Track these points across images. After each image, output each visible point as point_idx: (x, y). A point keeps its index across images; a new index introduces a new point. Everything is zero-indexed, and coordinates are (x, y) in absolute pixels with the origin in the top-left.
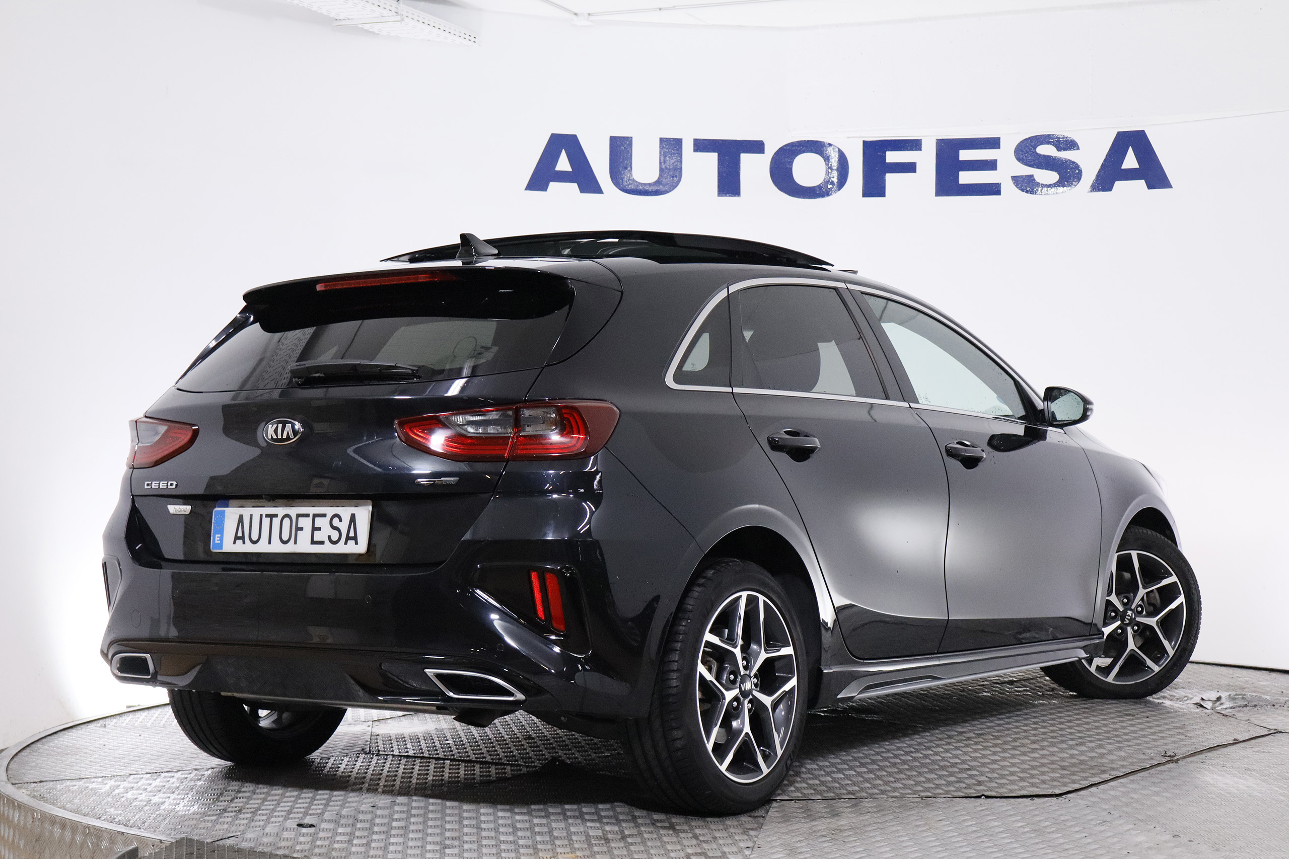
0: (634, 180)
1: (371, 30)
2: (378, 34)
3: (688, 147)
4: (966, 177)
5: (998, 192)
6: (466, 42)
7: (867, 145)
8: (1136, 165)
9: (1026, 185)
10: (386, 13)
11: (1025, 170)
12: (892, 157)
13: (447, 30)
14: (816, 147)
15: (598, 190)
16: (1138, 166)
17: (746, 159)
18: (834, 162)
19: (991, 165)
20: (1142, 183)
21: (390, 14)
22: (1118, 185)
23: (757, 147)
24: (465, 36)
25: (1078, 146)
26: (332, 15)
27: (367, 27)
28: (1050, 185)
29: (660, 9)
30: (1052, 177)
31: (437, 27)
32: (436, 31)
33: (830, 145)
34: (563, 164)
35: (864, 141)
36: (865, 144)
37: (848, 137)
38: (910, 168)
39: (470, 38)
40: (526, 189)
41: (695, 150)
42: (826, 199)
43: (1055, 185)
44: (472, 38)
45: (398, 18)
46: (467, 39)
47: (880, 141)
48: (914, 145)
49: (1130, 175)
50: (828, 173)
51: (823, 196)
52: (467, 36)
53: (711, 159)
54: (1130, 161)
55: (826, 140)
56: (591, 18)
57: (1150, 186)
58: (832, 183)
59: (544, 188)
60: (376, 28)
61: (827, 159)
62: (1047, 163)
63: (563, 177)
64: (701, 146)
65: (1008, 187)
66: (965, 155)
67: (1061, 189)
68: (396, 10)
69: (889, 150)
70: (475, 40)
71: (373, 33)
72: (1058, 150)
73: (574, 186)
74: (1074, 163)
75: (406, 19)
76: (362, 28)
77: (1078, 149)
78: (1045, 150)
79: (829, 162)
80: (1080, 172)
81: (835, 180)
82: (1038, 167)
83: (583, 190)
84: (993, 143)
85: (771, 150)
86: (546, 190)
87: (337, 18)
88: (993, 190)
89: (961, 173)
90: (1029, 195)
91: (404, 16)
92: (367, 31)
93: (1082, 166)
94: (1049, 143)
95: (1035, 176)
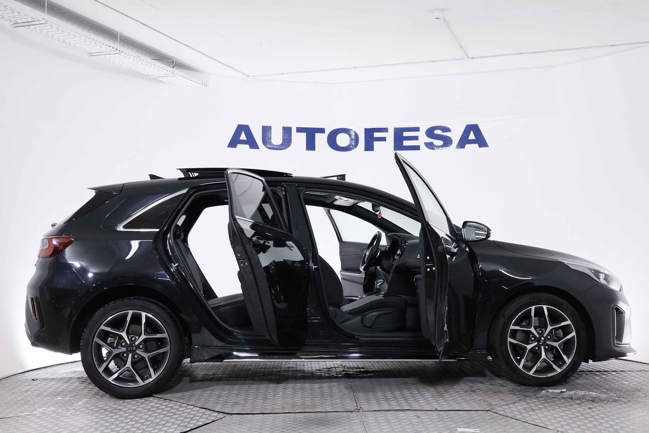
0: (272, 144)
1: (163, 81)
2: (166, 82)
3: (294, 131)
4: (406, 143)
5: (419, 149)
6: (203, 86)
7: (366, 130)
9: (430, 146)
10: (168, 72)
11: (430, 140)
12: (376, 135)
14: (346, 131)
15: (258, 148)
16: (475, 138)
17: (317, 135)
18: (353, 137)
19: (416, 138)
20: (477, 145)
21: (170, 73)
22: (467, 146)
23: (322, 131)
24: (202, 84)
26: (145, 73)
27: (161, 79)
28: (440, 146)
29: (282, 74)
30: (440, 143)
32: (189, 81)
33: (351, 130)
34: (243, 137)
35: (365, 128)
36: (365, 129)
37: (359, 127)
38: (384, 139)
39: (204, 85)
40: (228, 147)
41: (297, 132)
42: (350, 152)
43: (442, 146)
45: (173, 75)
46: (203, 85)
47: (371, 128)
48: (385, 130)
49: (472, 142)
50: (350, 141)
51: (349, 151)
53: (303, 135)
54: (472, 136)
55: (350, 128)
56: (254, 78)
57: (480, 146)
58: (352, 145)
59: (235, 147)
60: (165, 79)
61: (350, 135)
62: (439, 137)
63: (243, 142)
64: (299, 130)
65: (423, 147)
66: (406, 134)
67: (444, 148)
68: (172, 72)
69: (375, 132)
70: (206, 86)
71: (163, 82)
72: (443, 132)
73: (248, 146)
74: (449, 137)
75: (176, 75)
76: (159, 80)
77: (451, 131)
78: (437, 132)
79: (351, 137)
80: (452, 141)
81: (353, 144)
82: (435, 139)
83: (251, 147)
84: (417, 129)
85: (327, 132)
86: (236, 148)
87: (148, 75)
88: (417, 148)
89: (404, 141)
90: (431, 150)
91: (176, 74)
92: (161, 81)
93: (452, 138)
94: (439, 129)
95: (433, 143)
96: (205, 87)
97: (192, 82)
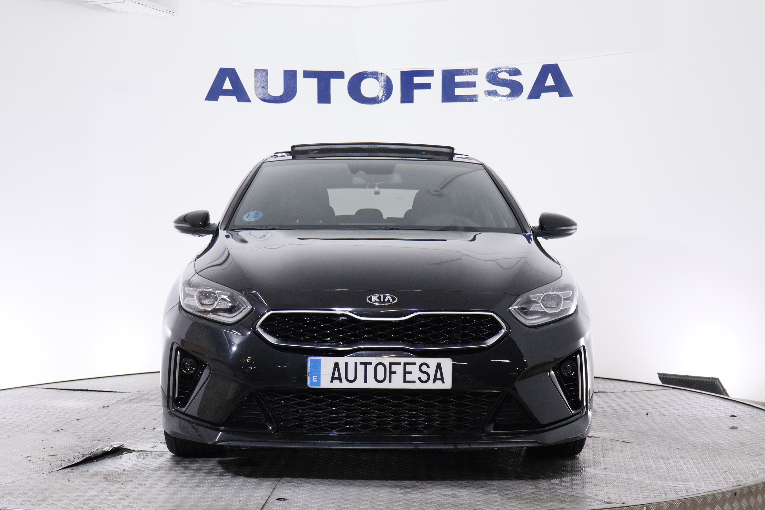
0: (269, 95)
1: (110, 8)
2: (114, 10)
3: (300, 76)
4: (458, 92)
5: (476, 100)
6: (168, 15)
7: (403, 74)
8: (553, 84)
11: (492, 87)
12: (417, 80)
13: (155, 8)
14: (375, 75)
15: (249, 100)
16: (554, 84)
17: (334, 82)
18: (384, 83)
19: (472, 85)
20: (556, 94)
22: (543, 95)
23: (340, 75)
24: (167, 12)
25: (521, 73)
27: (107, 6)
28: (506, 95)
30: (507, 91)
31: (148, 6)
33: (382, 74)
34: (227, 85)
36: (401, 72)
37: (392, 69)
38: (427, 86)
39: (170, 13)
40: (205, 100)
41: (304, 77)
42: (379, 105)
43: (509, 96)
44: (171, 13)
47: (410, 71)
48: (430, 73)
49: (550, 89)
50: (380, 90)
52: (168, 12)
53: (315, 81)
54: (550, 81)
55: (380, 71)
56: (242, 1)
57: (561, 96)
58: (384, 96)
60: (112, 6)
61: (380, 81)
62: (504, 83)
63: (227, 93)
64: (308, 74)
65: (482, 97)
66: (458, 79)
67: (510, 98)
69: (415, 76)
70: (173, 14)
71: (111, 9)
72: (510, 75)
73: (234, 98)
74: (519, 82)
75: (127, 1)
76: (104, 8)
77: (521, 75)
78: (502, 75)
79: (381, 83)
80: (522, 88)
81: (385, 94)
82: (499, 85)
83: (239, 100)
84: (473, 72)
85: (348, 76)
86: (217, 100)
88: (472, 98)
89: (456, 89)
93: (523, 84)
94: (505, 72)
95: (497, 91)
96: (171, 16)
97: (151, 9)
